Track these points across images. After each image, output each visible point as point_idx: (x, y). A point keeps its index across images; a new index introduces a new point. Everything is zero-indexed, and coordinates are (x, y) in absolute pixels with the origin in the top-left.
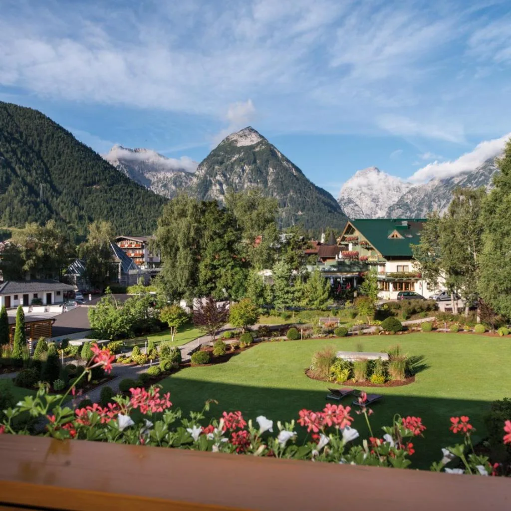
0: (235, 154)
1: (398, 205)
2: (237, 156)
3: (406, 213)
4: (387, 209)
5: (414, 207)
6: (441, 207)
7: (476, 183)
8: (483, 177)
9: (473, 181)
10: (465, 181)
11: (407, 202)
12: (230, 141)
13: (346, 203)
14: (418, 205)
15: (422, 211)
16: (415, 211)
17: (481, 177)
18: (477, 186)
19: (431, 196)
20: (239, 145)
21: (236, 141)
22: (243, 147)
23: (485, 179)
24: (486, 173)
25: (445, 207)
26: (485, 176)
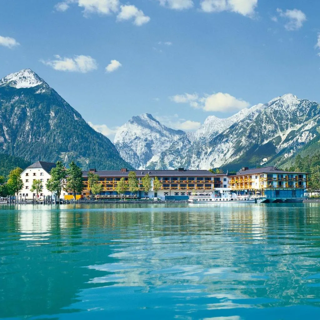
0: (14, 96)
1: (169, 151)
2: (17, 98)
3: (177, 159)
4: (160, 154)
5: (184, 153)
6: (207, 155)
7: (236, 134)
8: (242, 129)
9: (234, 133)
10: (227, 131)
11: (178, 149)
12: (8, 82)
13: (121, 147)
14: (188, 152)
15: (191, 157)
16: (185, 157)
17: (240, 129)
18: (237, 137)
19: (199, 143)
20: (18, 86)
21: (15, 83)
22: (22, 89)
23: (244, 131)
24: (245, 126)
25: (211, 154)
26: (244, 129)
